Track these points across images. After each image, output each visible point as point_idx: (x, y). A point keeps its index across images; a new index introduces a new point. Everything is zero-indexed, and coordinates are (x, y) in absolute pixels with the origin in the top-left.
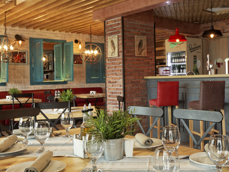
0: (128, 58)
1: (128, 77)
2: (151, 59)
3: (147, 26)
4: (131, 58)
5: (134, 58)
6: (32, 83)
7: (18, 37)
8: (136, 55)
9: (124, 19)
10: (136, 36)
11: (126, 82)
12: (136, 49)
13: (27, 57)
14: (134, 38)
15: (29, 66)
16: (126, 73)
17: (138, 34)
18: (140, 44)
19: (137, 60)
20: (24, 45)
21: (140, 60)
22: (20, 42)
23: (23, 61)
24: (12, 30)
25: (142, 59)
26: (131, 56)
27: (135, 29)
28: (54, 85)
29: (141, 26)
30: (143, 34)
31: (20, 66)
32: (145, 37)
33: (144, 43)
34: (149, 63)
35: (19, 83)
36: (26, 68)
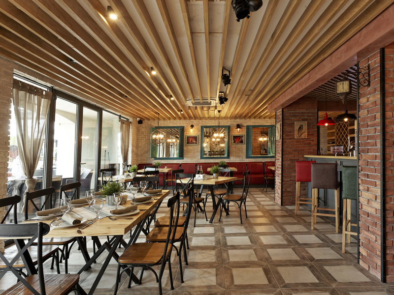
0: (287, 141)
1: (287, 156)
2: (313, 140)
3: (309, 113)
4: (290, 140)
5: (294, 140)
6: (247, 157)
7: (238, 126)
8: (295, 138)
9: (284, 110)
10: (295, 123)
11: (284, 160)
12: (296, 133)
13: (244, 139)
14: (294, 124)
15: (245, 145)
16: (284, 153)
17: (299, 121)
18: (301, 128)
19: (297, 142)
20: (242, 131)
21: (300, 142)
22: (239, 129)
23: (242, 142)
24: (235, 121)
25: (302, 140)
26: (290, 139)
27: (296, 116)
28: (264, 159)
29: (302, 113)
30: (303, 120)
31: (240, 145)
32: (306, 122)
33: (305, 128)
34: (310, 144)
35: (239, 157)
36: (244, 146)
